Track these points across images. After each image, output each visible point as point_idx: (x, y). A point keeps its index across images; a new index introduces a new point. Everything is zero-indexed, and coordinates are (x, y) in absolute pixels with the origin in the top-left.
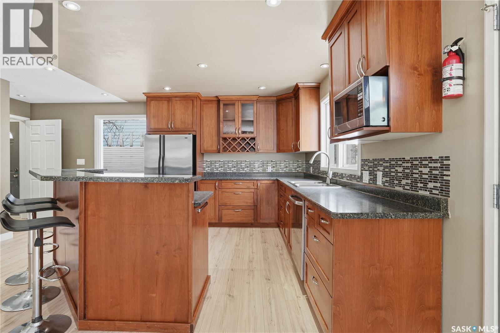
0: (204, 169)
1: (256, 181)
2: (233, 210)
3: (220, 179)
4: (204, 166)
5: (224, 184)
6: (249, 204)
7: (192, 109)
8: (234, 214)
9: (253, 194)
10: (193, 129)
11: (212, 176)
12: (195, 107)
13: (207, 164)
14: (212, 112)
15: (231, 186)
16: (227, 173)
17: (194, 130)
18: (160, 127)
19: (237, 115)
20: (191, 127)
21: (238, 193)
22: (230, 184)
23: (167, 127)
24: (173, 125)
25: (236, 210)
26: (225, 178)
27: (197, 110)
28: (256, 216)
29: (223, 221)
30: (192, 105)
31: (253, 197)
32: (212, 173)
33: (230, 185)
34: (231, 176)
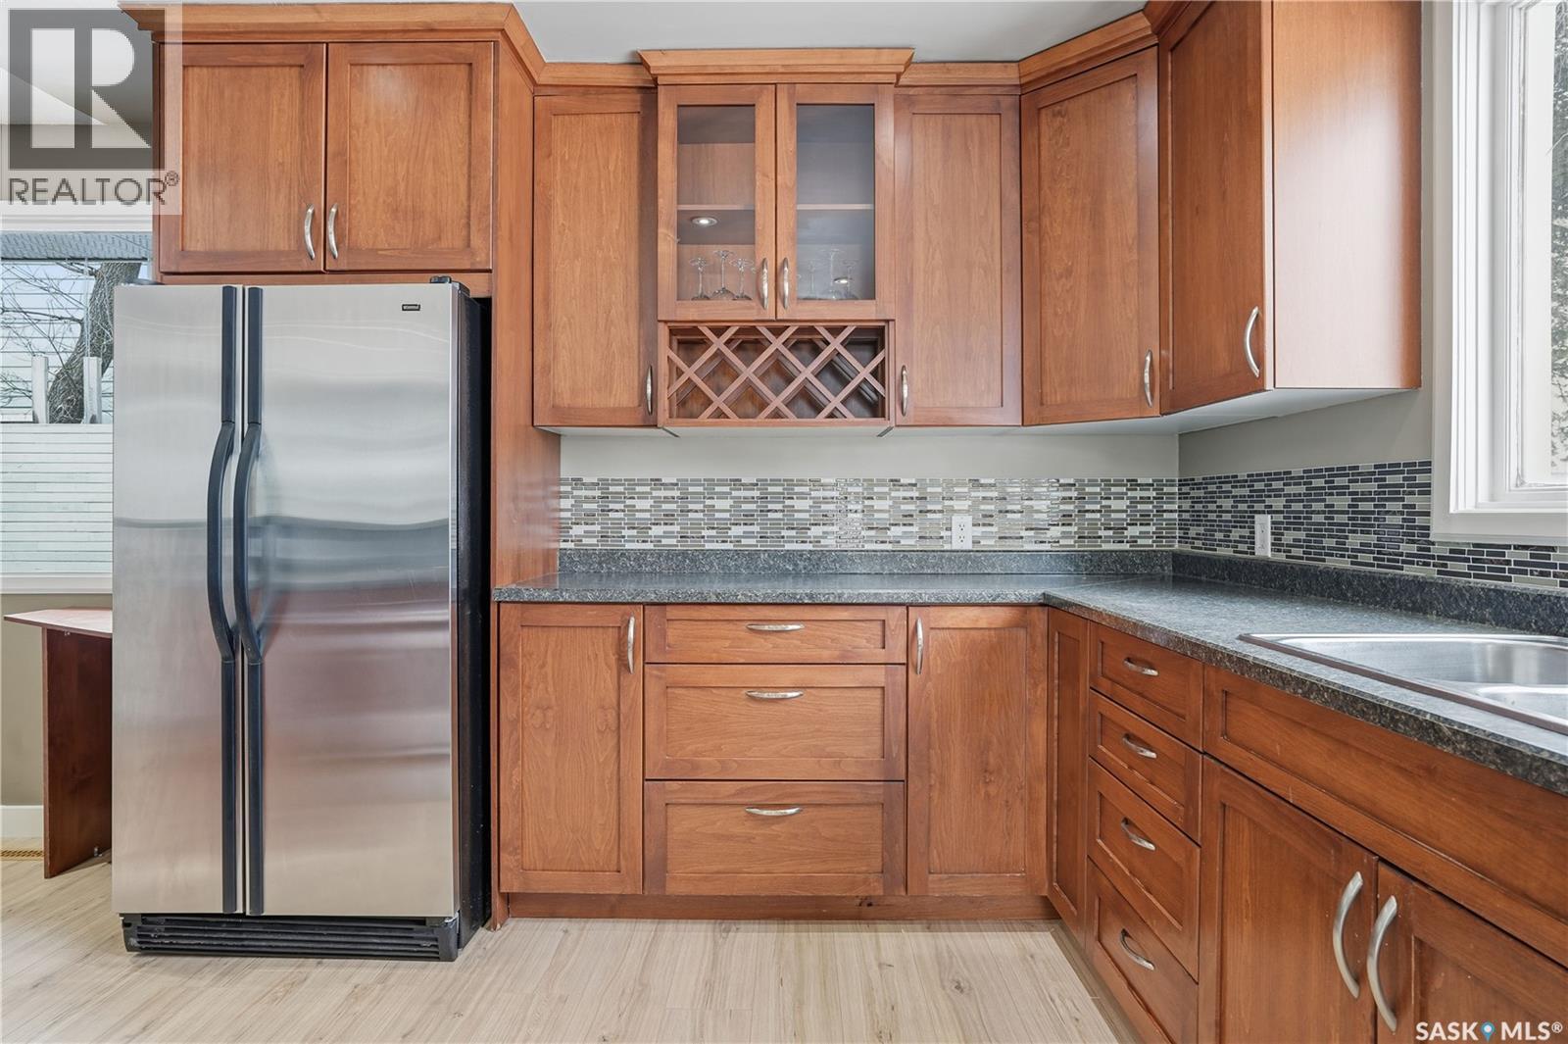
0: (562, 528)
1: (904, 609)
2: (742, 812)
3: (652, 597)
4: (563, 515)
5: (678, 632)
6: (851, 771)
7: (463, 117)
8: (749, 839)
9: (878, 703)
10: (473, 254)
11: (609, 574)
12: (485, 108)
13: (579, 501)
14: (607, 165)
15: (727, 643)
16: (703, 552)
17: (480, 261)
18: (250, 242)
19: (765, 175)
20: (459, 243)
21: (780, 695)
22: (724, 629)
23: (294, 247)
24: (331, 228)
25: (765, 812)
26: (691, 589)
27: (495, 129)
28: (899, 847)
29: (674, 888)
30: (463, 95)
31: (878, 720)
32: (612, 553)
33: (721, 637)
34: (728, 575)
